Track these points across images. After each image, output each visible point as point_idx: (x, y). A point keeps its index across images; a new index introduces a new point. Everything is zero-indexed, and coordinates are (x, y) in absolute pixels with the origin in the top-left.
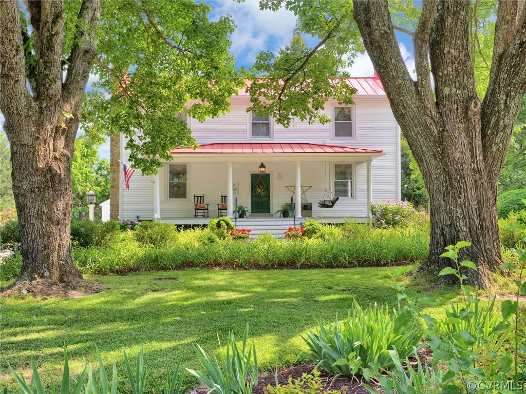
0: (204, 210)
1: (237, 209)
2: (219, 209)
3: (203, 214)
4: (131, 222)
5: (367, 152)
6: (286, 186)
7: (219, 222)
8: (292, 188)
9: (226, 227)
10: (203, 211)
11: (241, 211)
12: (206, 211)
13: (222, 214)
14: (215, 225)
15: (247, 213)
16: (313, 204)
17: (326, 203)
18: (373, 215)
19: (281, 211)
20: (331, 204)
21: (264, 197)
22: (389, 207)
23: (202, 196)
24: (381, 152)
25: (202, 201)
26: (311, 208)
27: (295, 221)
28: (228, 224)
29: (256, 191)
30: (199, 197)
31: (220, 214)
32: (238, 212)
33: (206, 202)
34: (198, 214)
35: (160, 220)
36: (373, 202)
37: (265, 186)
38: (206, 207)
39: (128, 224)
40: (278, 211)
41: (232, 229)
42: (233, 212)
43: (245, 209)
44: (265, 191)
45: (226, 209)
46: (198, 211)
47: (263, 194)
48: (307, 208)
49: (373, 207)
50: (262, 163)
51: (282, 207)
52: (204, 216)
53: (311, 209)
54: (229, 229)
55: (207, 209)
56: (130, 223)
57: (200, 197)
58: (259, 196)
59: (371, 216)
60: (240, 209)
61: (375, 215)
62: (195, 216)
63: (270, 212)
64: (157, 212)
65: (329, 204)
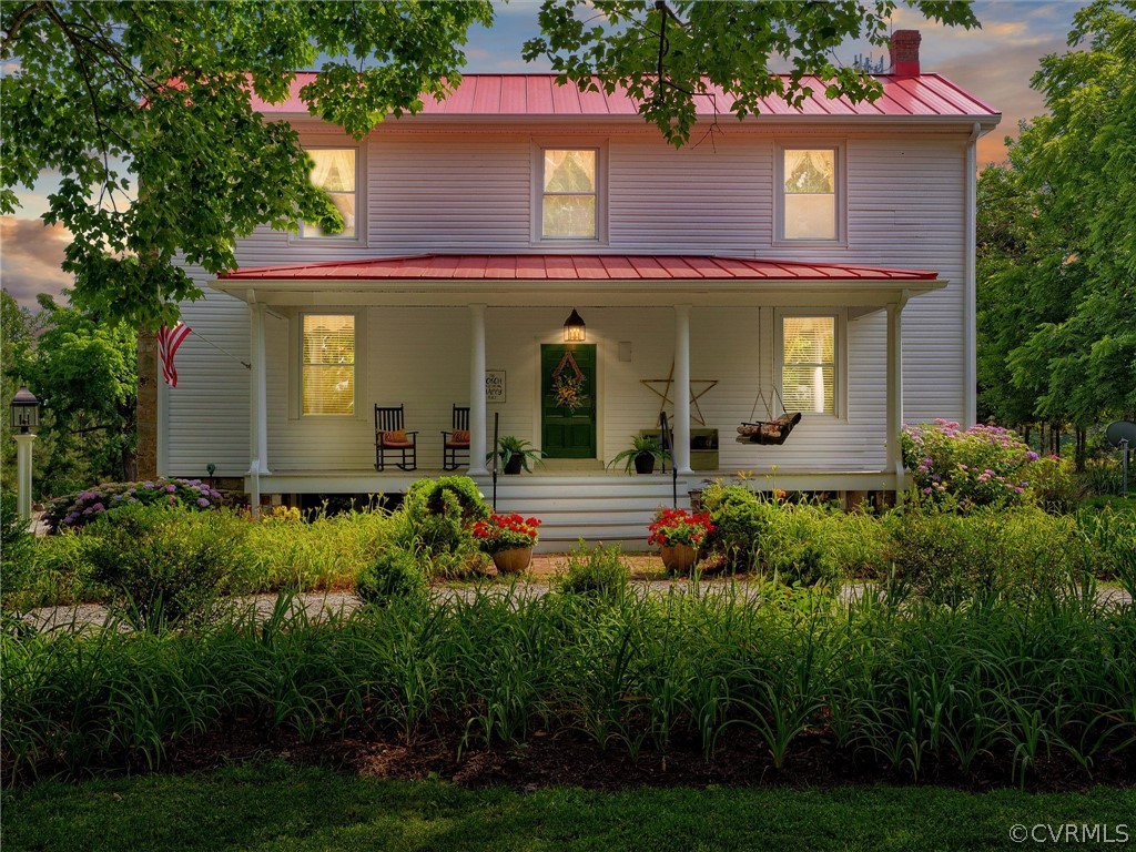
0: (403, 448)
1: (500, 448)
2: (447, 447)
3: (400, 461)
4: (179, 486)
5: (891, 278)
6: (644, 381)
7: (438, 492)
8: (661, 387)
9: (461, 509)
10: (400, 452)
11: (510, 454)
12: (409, 452)
13: (457, 460)
14: (425, 501)
15: (528, 459)
16: (720, 434)
17: (763, 432)
18: (905, 467)
19: (632, 453)
20: (778, 434)
21: (579, 411)
22: (954, 444)
23: (398, 410)
24: (933, 276)
25: (400, 425)
26: (715, 445)
27: (675, 484)
28: (465, 500)
29: (556, 393)
30: (389, 410)
31: (449, 460)
32: (503, 455)
33: (409, 426)
34: (386, 461)
35: (265, 481)
36: (907, 429)
37: (583, 378)
38: (410, 439)
39: (167, 492)
40: (622, 455)
41: (480, 514)
42: (488, 457)
43: (523, 449)
44: (583, 393)
45: (467, 447)
46: (386, 452)
47: (575, 402)
48: (704, 443)
49: (906, 445)
50: (574, 312)
51: (632, 440)
52: (402, 467)
53: (717, 448)
54: (469, 515)
55: (413, 447)
56: (172, 488)
57: (393, 410)
58: (564, 410)
59: (900, 470)
60: (507, 446)
61: (912, 465)
62: (377, 466)
63: (595, 457)
64: (257, 457)
65: (771, 433)
